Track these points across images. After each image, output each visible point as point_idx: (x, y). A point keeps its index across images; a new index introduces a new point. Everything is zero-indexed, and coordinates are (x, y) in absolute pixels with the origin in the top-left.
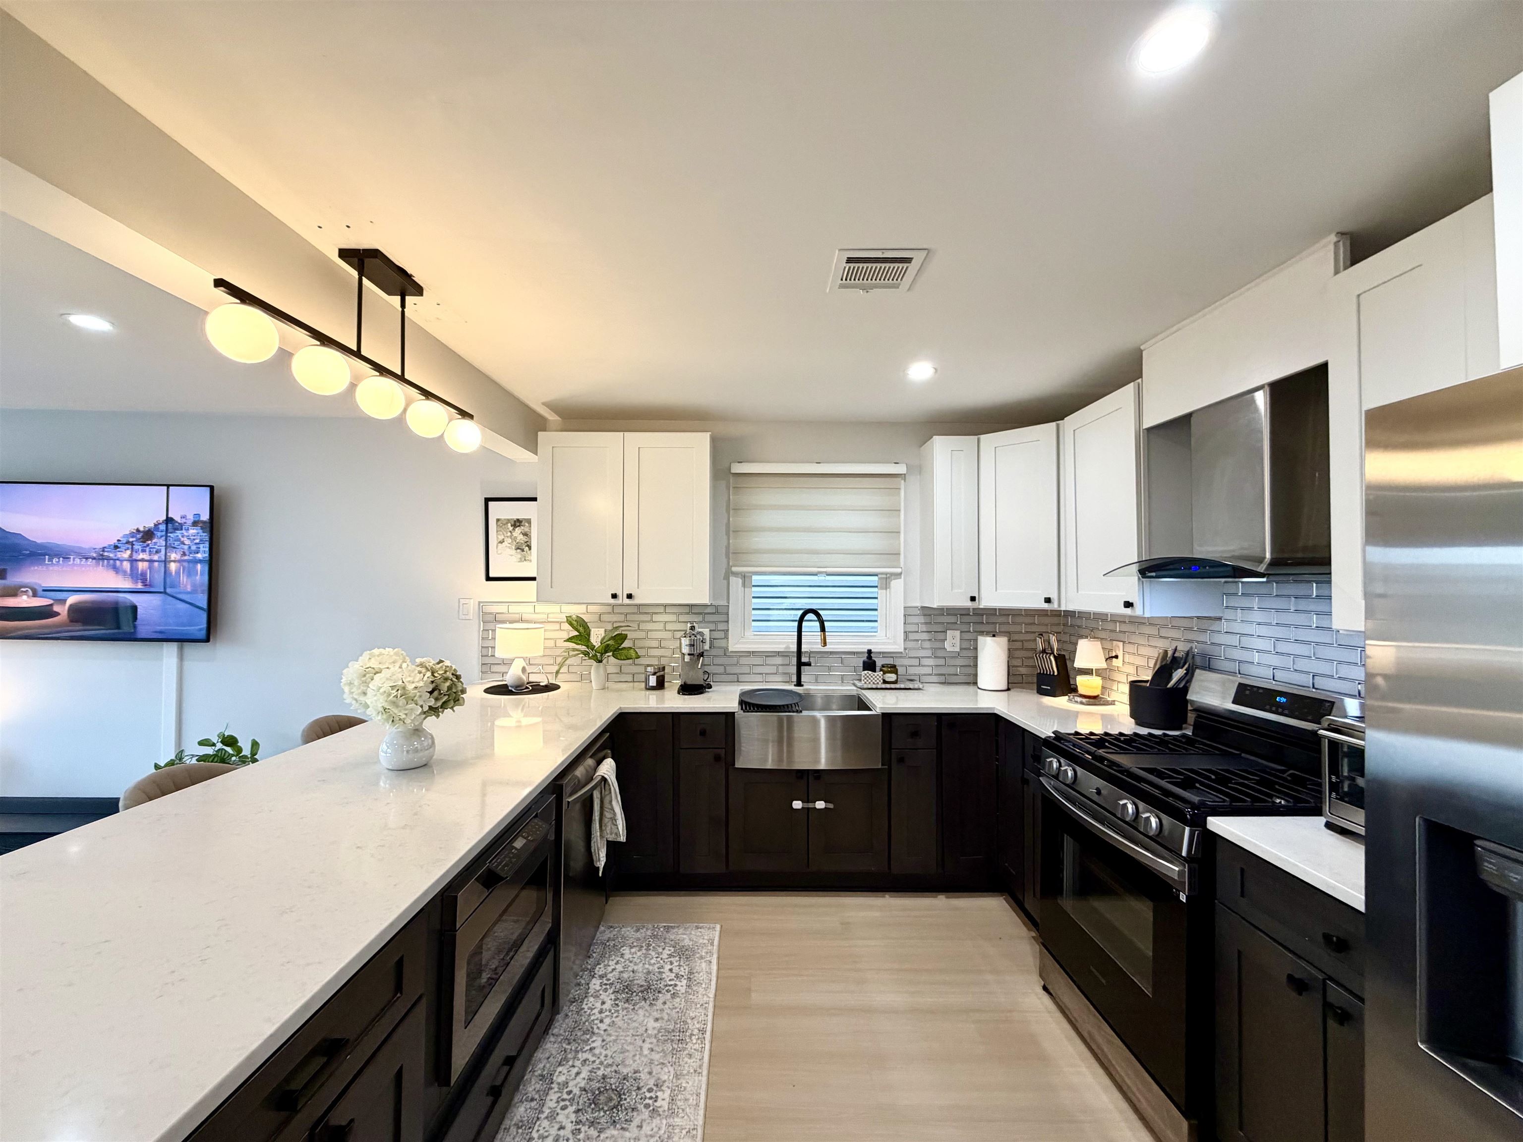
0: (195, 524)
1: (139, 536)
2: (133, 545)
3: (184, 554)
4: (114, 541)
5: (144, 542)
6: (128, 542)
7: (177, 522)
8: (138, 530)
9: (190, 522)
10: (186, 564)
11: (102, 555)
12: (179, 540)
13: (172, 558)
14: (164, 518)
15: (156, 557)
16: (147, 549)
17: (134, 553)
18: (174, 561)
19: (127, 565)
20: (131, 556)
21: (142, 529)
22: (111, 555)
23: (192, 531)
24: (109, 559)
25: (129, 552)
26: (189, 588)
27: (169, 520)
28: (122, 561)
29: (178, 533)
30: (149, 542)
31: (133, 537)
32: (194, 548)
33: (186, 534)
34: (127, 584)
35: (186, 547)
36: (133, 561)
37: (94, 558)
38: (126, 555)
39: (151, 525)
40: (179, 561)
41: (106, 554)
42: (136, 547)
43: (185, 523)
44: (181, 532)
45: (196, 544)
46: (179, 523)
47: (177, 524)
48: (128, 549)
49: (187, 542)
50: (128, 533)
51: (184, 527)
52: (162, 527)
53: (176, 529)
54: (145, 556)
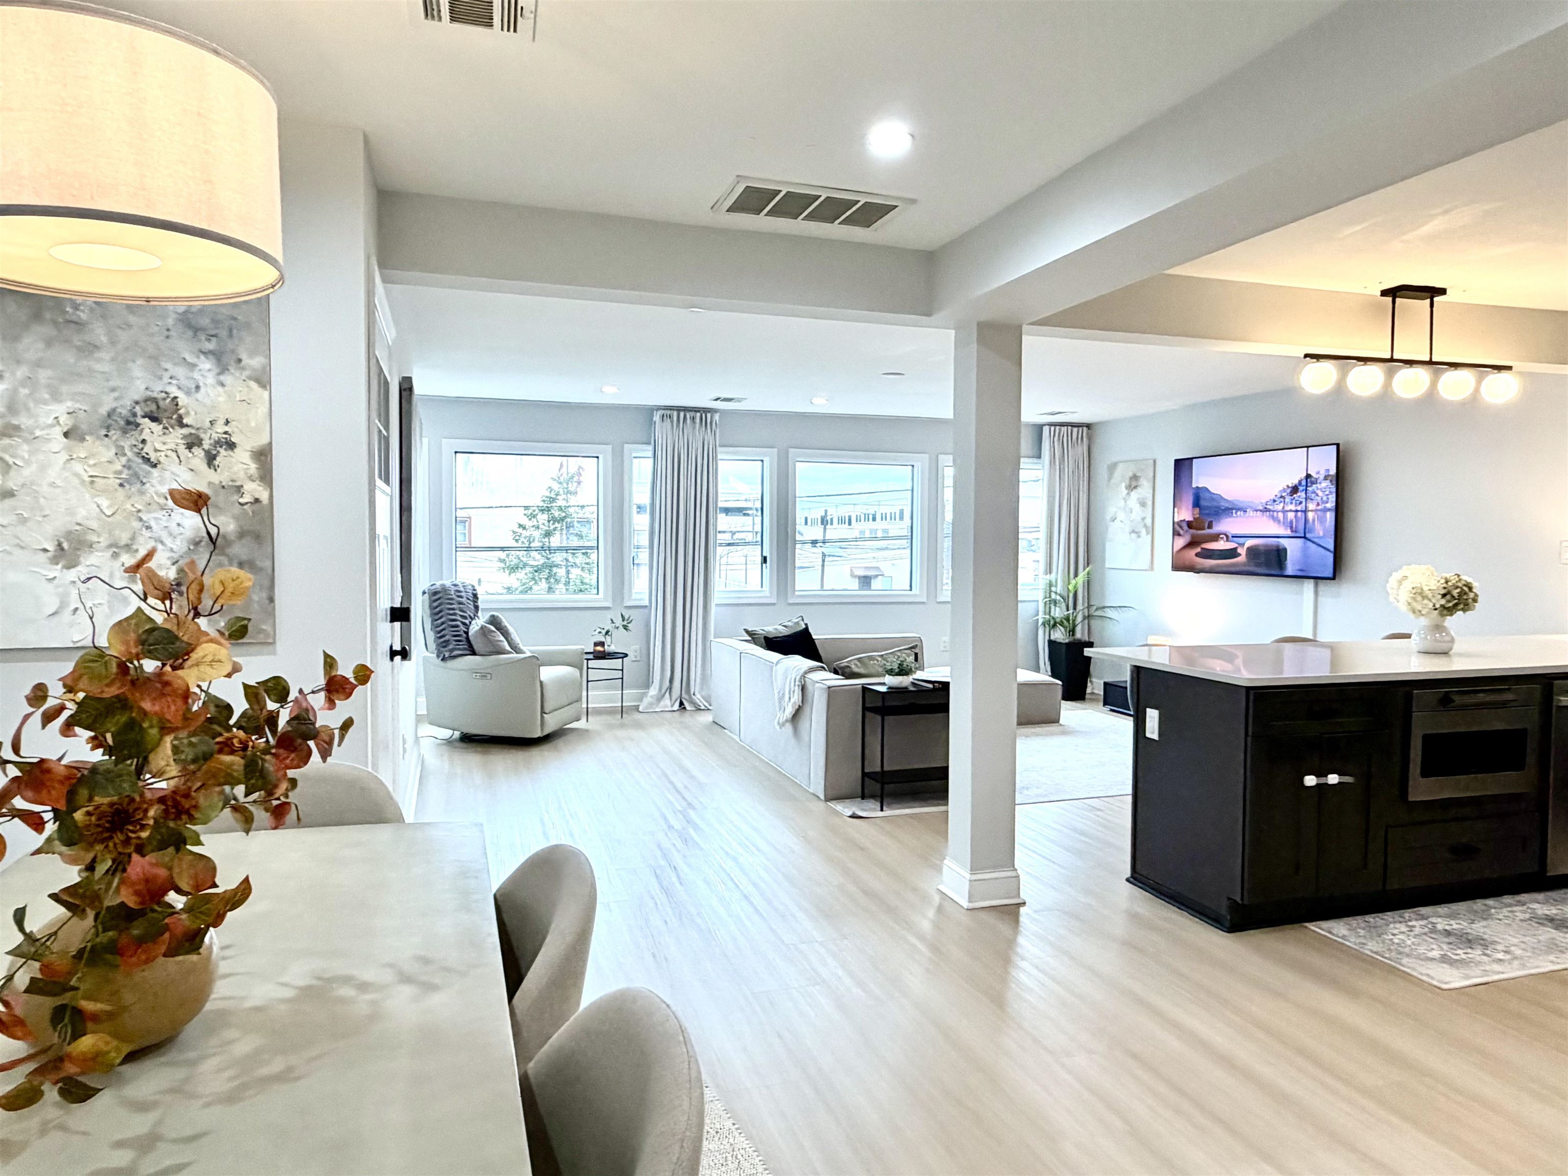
0: (1326, 478)
1: (1289, 491)
2: (1284, 498)
3: (1318, 504)
4: (1273, 497)
5: (1291, 496)
6: (1282, 497)
7: (1313, 478)
8: (1288, 486)
9: (1322, 477)
10: (1319, 513)
11: (1266, 508)
12: (1314, 492)
13: (1310, 509)
14: (1305, 475)
15: (1299, 508)
16: (1294, 501)
17: (1285, 505)
18: (1312, 511)
19: (1281, 515)
20: (1283, 508)
21: (1290, 485)
22: (1271, 507)
23: (1324, 484)
24: (1269, 510)
25: (1282, 504)
26: (1321, 534)
27: (1308, 476)
28: (1278, 512)
29: (1314, 486)
30: (1295, 495)
31: (1285, 492)
32: (1325, 499)
33: (1319, 487)
34: (1282, 531)
35: (1319, 498)
36: (1284, 512)
37: (1261, 511)
38: (1280, 507)
39: (1296, 482)
40: (1316, 511)
41: (1268, 507)
42: (1286, 500)
43: (1319, 478)
44: (1317, 485)
45: (1327, 495)
46: (1315, 478)
48: (1281, 502)
49: (1320, 494)
50: (1282, 489)
51: (1318, 481)
52: (1304, 483)
53: (1313, 483)
54: (1292, 507)
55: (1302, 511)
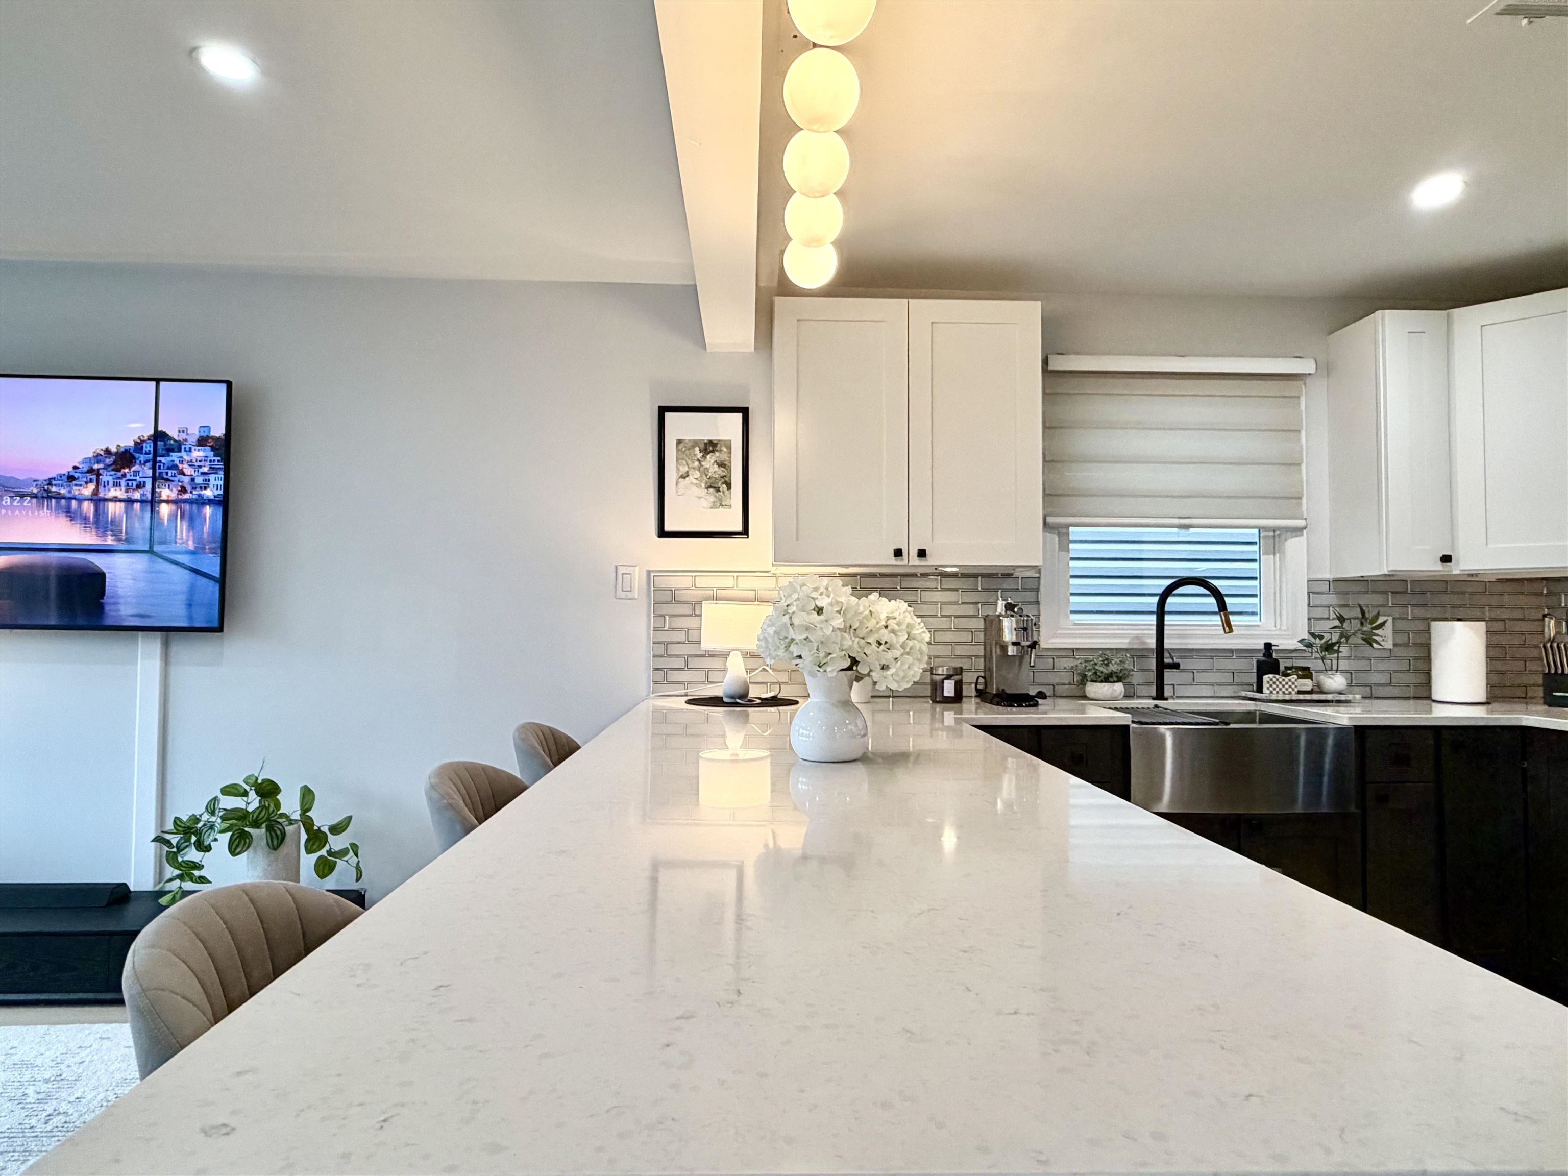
0: (202, 442)
1: (109, 461)
2: (98, 475)
3: (183, 490)
4: (67, 469)
5: (119, 471)
6: (91, 471)
7: (170, 438)
8: (108, 452)
9: (193, 439)
11: (48, 491)
12: (174, 467)
13: (164, 497)
14: (152, 432)
15: (137, 495)
16: (123, 482)
17: (101, 489)
18: (167, 502)
20: (96, 492)
21: (114, 449)
22: (64, 491)
23: (198, 454)
24: (59, 497)
25: (92, 487)
27: (159, 436)
29: (175, 456)
30: (126, 470)
31: (98, 462)
32: (199, 480)
33: (186, 458)
35: (186, 479)
37: (36, 496)
38: (88, 491)
39: (128, 443)
40: (175, 502)
41: (54, 489)
42: (104, 478)
43: (186, 440)
44: (179, 454)
45: (203, 474)
46: (175, 441)
47: (172, 442)
48: (91, 481)
49: (188, 470)
50: (91, 455)
51: (183, 447)
52: (148, 447)
53: (170, 450)
54: (120, 493)
55: (142, 502)
